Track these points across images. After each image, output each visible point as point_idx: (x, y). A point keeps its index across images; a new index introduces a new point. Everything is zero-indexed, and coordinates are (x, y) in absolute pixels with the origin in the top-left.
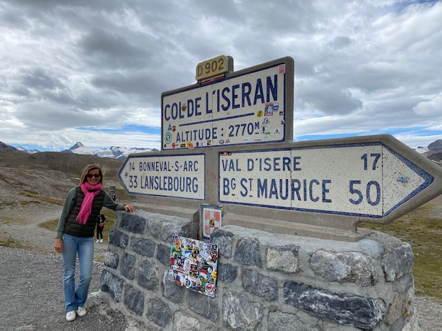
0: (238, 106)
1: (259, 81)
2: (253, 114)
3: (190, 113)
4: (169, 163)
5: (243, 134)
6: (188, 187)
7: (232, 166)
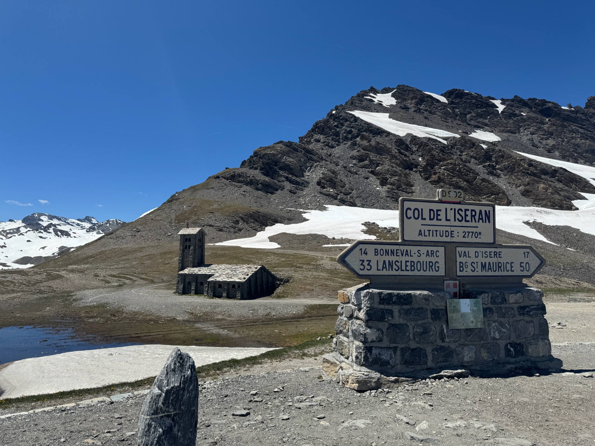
0: (468, 221)
1: (481, 211)
2: (478, 227)
3: (431, 218)
4: (410, 250)
5: (472, 237)
6: (431, 268)
7: (465, 254)
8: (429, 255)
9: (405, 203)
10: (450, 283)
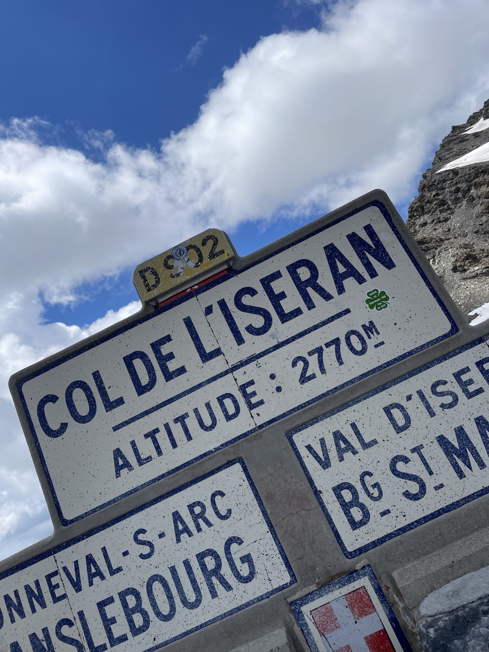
0: (297, 312)
2: (347, 311)
3: (143, 384)
4: (104, 550)
5: (341, 363)
6: (215, 580)
7: (343, 446)
8: (186, 530)
9: (27, 388)
10: (334, 606)
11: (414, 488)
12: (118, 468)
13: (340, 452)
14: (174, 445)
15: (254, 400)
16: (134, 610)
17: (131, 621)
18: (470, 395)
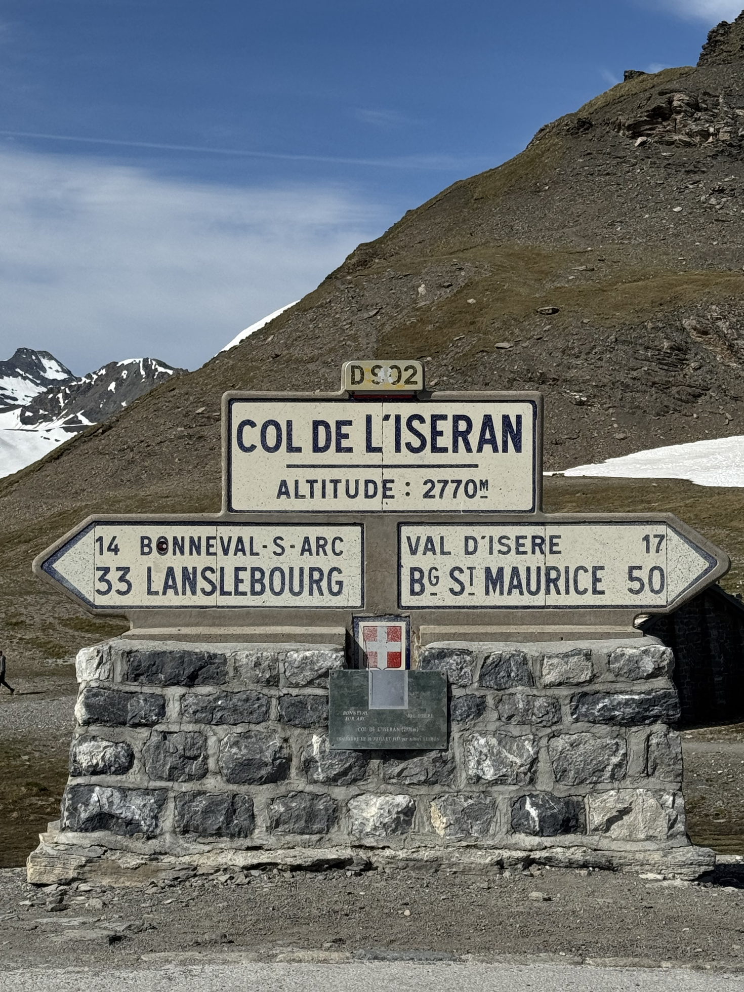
0: (445, 450)
1: (488, 421)
2: (476, 466)
3: (319, 446)
4: (252, 538)
5: (455, 497)
6: (315, 586)
7: (429, 546)
8: (310, 550)
9: (236, 406)
10: (378, 629)
11: (457, 588)
12: (280, 493)
13: (426, 549)
14: (324, 496)
15: (388, 493)
16: (257, 581)
17: (253, 586)
18: (518, 552)
